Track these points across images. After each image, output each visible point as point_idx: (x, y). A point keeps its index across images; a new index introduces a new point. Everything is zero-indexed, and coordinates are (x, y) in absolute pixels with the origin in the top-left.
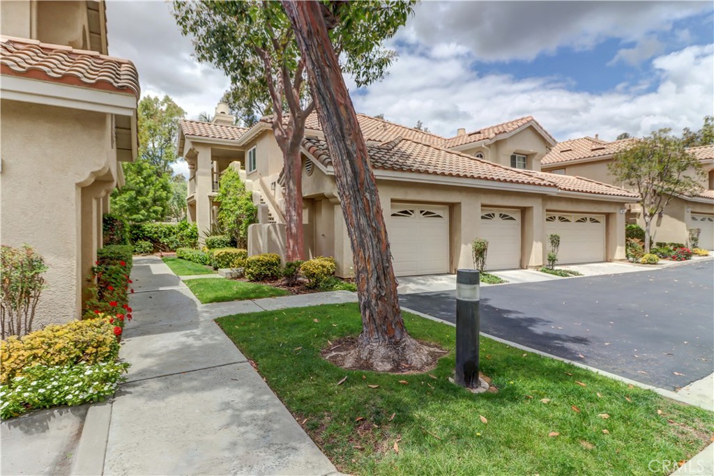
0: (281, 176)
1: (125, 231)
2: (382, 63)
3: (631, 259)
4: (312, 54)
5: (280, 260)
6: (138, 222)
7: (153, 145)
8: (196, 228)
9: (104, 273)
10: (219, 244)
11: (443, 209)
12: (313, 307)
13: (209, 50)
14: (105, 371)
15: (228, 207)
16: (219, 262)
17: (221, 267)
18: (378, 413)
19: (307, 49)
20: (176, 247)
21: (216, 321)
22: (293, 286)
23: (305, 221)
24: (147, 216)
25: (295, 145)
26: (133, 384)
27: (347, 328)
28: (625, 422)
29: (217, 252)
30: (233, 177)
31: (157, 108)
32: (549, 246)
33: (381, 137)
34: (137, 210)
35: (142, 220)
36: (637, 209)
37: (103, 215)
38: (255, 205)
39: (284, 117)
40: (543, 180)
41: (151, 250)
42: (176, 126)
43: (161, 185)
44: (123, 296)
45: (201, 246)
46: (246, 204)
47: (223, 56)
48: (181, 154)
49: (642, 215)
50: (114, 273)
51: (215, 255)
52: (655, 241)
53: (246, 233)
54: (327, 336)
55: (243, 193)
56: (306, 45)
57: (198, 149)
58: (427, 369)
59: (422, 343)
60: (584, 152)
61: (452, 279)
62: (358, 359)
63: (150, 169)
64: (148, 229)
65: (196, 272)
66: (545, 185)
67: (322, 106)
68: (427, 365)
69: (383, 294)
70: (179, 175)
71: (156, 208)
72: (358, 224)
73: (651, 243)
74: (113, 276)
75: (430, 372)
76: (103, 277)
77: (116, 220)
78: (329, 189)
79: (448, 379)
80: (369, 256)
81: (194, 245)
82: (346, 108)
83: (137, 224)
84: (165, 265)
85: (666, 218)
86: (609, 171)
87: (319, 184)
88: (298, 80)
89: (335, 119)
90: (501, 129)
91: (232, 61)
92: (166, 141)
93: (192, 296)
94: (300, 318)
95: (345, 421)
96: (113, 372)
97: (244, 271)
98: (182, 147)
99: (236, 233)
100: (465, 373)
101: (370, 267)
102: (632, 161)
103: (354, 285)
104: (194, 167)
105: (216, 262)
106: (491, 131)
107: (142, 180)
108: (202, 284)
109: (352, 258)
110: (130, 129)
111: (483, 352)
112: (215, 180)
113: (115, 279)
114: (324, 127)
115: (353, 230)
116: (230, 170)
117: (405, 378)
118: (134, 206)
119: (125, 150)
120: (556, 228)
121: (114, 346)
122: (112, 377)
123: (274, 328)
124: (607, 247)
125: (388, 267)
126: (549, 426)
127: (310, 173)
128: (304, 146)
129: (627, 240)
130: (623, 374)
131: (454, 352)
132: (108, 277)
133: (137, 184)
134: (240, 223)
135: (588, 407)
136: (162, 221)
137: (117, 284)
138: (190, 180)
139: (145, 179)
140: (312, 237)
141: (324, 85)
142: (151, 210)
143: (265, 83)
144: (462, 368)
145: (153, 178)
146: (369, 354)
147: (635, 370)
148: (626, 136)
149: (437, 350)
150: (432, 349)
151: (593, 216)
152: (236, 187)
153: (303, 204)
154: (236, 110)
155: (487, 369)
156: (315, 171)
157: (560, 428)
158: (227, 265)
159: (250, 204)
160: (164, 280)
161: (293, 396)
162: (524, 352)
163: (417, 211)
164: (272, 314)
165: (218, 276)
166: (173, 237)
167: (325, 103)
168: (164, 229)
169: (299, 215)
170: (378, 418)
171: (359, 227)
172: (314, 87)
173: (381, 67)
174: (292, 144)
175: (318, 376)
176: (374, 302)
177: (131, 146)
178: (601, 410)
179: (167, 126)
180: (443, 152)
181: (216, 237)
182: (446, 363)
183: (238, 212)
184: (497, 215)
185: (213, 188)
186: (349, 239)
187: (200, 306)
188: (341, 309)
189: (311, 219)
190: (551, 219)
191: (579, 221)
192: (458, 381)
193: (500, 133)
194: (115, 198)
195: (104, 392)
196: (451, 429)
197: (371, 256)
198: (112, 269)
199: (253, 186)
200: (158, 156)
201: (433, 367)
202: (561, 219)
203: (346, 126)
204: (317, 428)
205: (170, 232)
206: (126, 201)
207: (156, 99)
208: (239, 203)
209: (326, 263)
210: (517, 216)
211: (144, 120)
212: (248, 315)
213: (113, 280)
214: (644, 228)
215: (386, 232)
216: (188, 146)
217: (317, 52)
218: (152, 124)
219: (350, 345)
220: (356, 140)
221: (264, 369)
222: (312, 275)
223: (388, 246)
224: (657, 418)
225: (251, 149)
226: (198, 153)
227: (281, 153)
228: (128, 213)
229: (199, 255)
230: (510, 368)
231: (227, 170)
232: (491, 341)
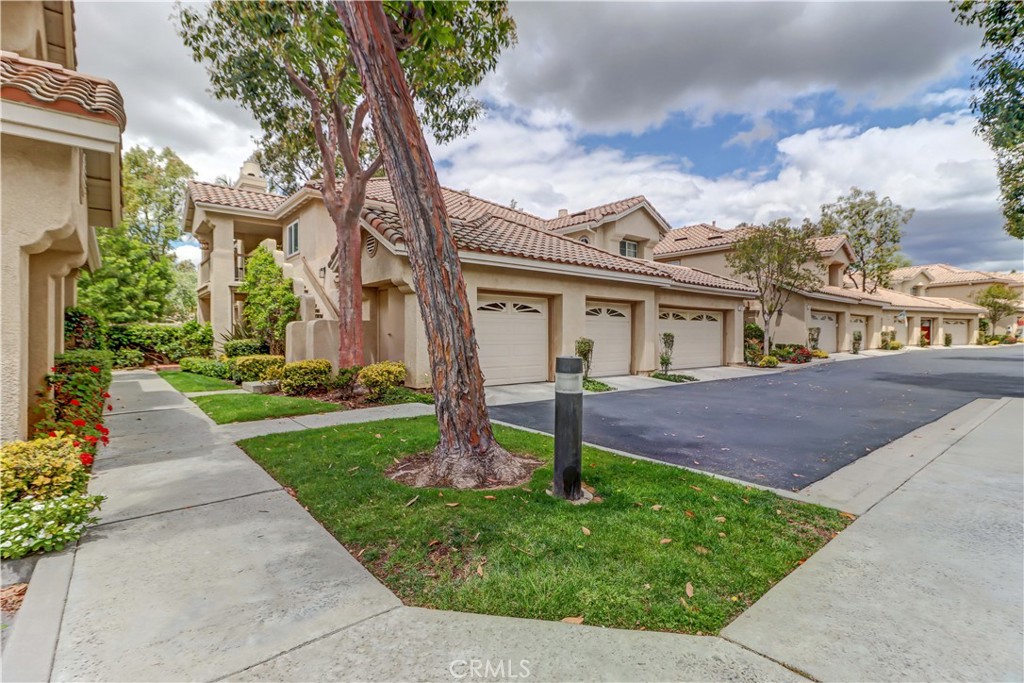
0: (333, 257)
1: (100, 332)
2: (467, 115)
3: (749, 363)
4: (375, 77)
5: (330, 367)
6: (120, 323)
7: (147, 216)
8: (210, 330)
9: (64, 383)
10: (244, 350)
11: (541, 303)
12: (375, 422)
13: (232, 83)
14: (65, 506)
15: (257, 300)
16: (244, 374)
17: (246, 380)
18: (457, 534)
19: (368, 70)
20: (179, 357)
21: (238, 444)
22: (347, 399)
23: (366, 316)
24: (136, 314)
25: (352, 215)
26: (109, 526)
27: (419, 443)
28: (742, 524)
29: (240, 360)
30: (266, 260)
31: (153, 165)
32: (662, 348)
33: (466, 214)
34: (120, 306)
35: (127, 320)
36: (756, 306)
37: (66, 309)
38: (296, 296)
39: (339, 183)
40: (656, 269)
41: (141, 362)
42: (182, 191)
43: (157, 271)
44: (96, 415)
45: (217, 354)
46: (283, 296)
47: (252, 92)
48: (188, 228)
49: (761, 313)
50: (82, 383)
51: (238, 364)
52: (774, 343)
53: (283, 334)
54: (393, 453)
55: (279, 281)
56: (367, 64)
57: (213, 222)
58: (520, 483)
59: (515, 456)
60: (700, 241)
61: (551, 387)
62: (434, 475)
63: (141, 248)
64: (137, 333)
65: (210, 387)
66: (658, 275)
67: (389, 147)
68: (520, 478)
69: (466, 392)
70: (186, 262)
71: (149, 303)
72: (435, 302)
73: (771, 345)
74: (80, 387)
75: (524, 486)
76: (63, 390)
77: (86, 316)
78: (397, 273)
79: (544, 492)
80: (449, 343)
81: (207, 353)
82: (420, 151)
83: (120, 325)
84: (162, 380)
85: (785, 316)
86: (727, 263)
87: (384, 267)
88: (357, 131)
89: (405, 164)
90: (609, 210)
91: (264, 99)
92: (166, 211)
93: (203, 416)
94: (357, 435)
95: (415, 546)
96: (77, 508)
97: (281, 383)
98: (190, 219)
99: (269, 336)
100: (565, 482)
101: (450, 357)
102: (751, 250)
103: (430, 397)
104: (208, 245)
105: (239, 374)
106: (597, 211)
107: (129, 264)
108: (218, 401)
109: (427, 346)
110: (109, 180)
111: (587, 460)
112: (239, 266)
113: (83, 391)
114: (391, 175)
115: (427, 310)
116: (260, 251)
117: (492, 493)
118: (115, 300)
119: (101, 211)
120: (671, 325)
121: (80, 476)
122: (76, 514)
123: (321, 448)
124: (724, 349)
125: (472, 358)
126: (661, 533)
127: (373, 253)
128: (365, 217)
129: (745, 341)
130: (741, 478)
131: (553, 462)
132: (70, 388)
133: (121, 268)
134: (275, 320)
135: (702, 512)
136: (159, 321)
137: (85, 398)
138: (202, 264)
139: (132, 262)
140: (375, 338)
141: (391, 119)
142: (142, 306)
143: (312, 134)
144: (561, 476)
145: (147, 262)
146: (448, 469)
147: (754, 474)
148: (744, 225)
149: (532, 462)
150: (526, 461)
151: (710, 314)
152: (269, 273)
153: (363, 295)
154: (271, 175)
155: (591, 478)
156: (379, 248)
157: (673, 534)
158: (256, 377)
159: (289, 295)
160: (160, 398)
161: (346, 524)
162: (633, 460)
163: (509, 305)
164: (318, 431)
165: (241, 391)
166: (175, 344)
167: (392, 144)
168: (161, 333)
169: (358, 307)
170: (457, 540)
171: (435, 306)
172: (378, 121)
173: (466, 120)
174: (349, 215)
175: (380, 498)
176: (454, 402)
177: (111, 205)
178: (717, 514)
179: (167, 190)
180: (541, 234)
181: (239, 341)
182: (543, 474)
183: (273, 306)
184: (604, 310)
185: (236, 276)
186: (423, 322)
187: (215, 428)
188: (412, 423)
189: (373, 315)
190: (664, 316)
191: (694, 319)
192: (557, 493)
193: (608, 214)
194: (85, 288)
195: (62, 536)
196: (547, 544)
197: (451, 343)
198: (78, 379)
199: (294, 271)
200: (154, 232)
201: (527, 480)
202: (676, 316)
203: (420, 175)
204: (377, 558)
205: (171, 336)
206: (103, 293)
207: (151, 153)
208: (274, 294)
209: (393, 369)
210: (627, 312)
211: (131, 179)
212: (285, 435)
213: (79, 394)
214: (762, 327)
215: (470, 314)
216: (199, 218)
217: (381, 75)
218: (144, 186)
219: (423, 462)
220: (432, 194)
221: (306, 496)
222: (375, 384)
223: (472, 331)
224: (776, 518)
225: (292, 224)
226: (214, 226)
227: (333, 226)
228: (106, 311)
229: (213, 366)
230: (617, 476)
231: (255, 252)
232: (595, 449)
